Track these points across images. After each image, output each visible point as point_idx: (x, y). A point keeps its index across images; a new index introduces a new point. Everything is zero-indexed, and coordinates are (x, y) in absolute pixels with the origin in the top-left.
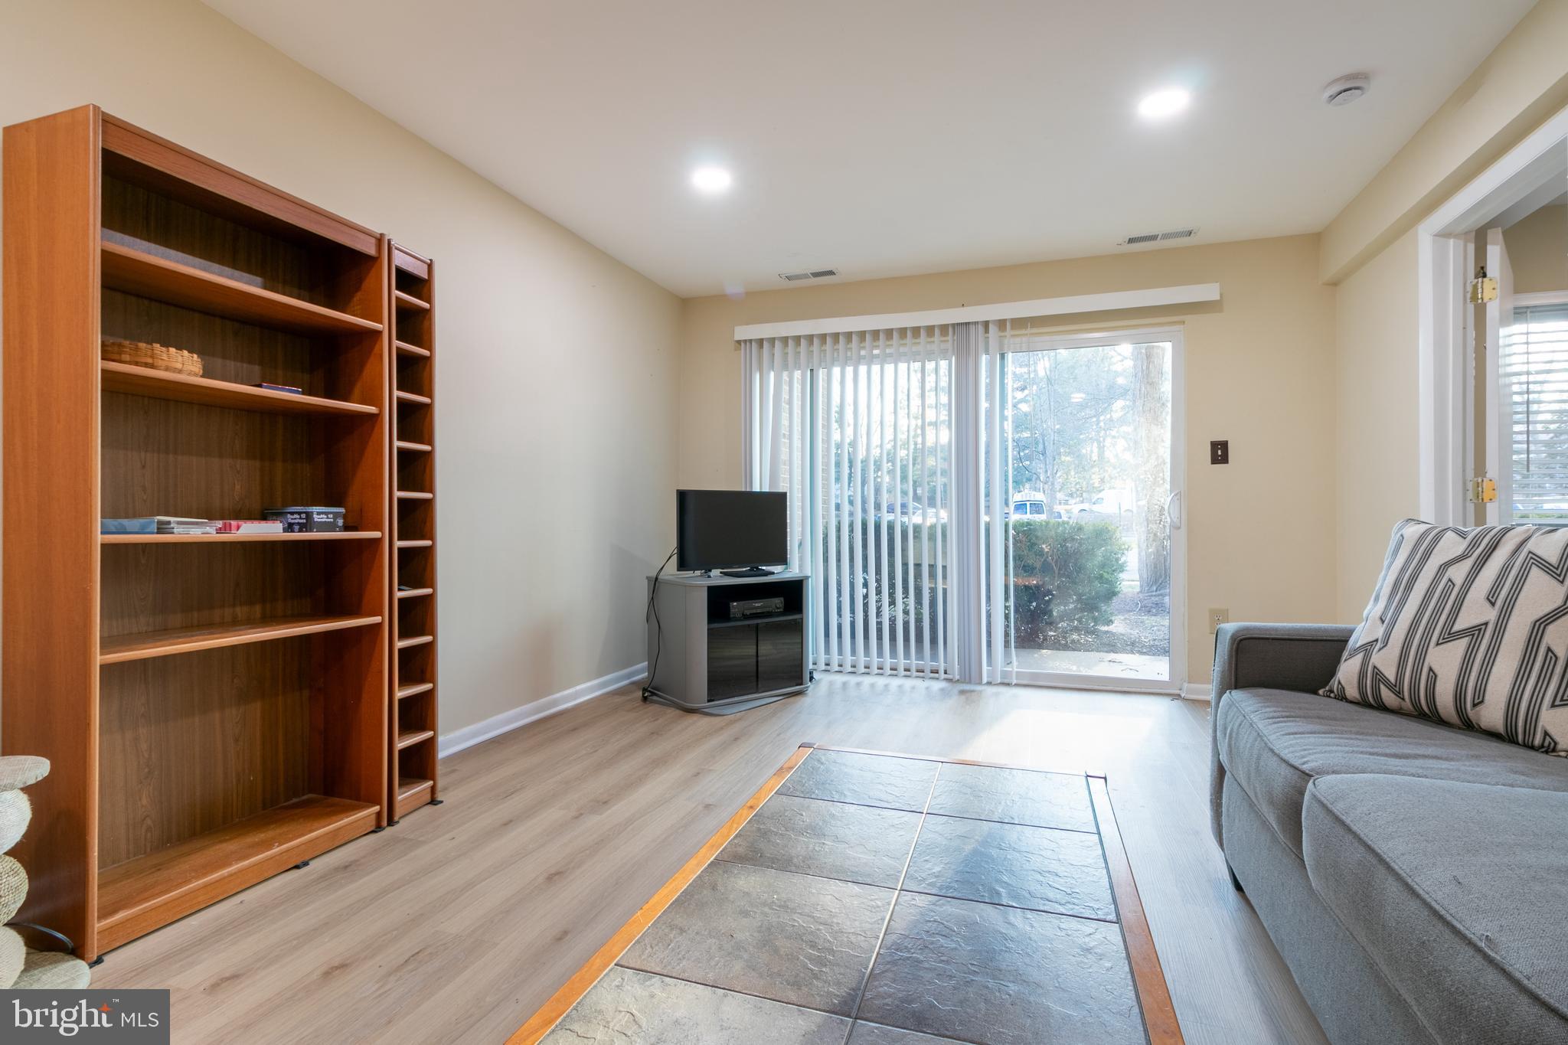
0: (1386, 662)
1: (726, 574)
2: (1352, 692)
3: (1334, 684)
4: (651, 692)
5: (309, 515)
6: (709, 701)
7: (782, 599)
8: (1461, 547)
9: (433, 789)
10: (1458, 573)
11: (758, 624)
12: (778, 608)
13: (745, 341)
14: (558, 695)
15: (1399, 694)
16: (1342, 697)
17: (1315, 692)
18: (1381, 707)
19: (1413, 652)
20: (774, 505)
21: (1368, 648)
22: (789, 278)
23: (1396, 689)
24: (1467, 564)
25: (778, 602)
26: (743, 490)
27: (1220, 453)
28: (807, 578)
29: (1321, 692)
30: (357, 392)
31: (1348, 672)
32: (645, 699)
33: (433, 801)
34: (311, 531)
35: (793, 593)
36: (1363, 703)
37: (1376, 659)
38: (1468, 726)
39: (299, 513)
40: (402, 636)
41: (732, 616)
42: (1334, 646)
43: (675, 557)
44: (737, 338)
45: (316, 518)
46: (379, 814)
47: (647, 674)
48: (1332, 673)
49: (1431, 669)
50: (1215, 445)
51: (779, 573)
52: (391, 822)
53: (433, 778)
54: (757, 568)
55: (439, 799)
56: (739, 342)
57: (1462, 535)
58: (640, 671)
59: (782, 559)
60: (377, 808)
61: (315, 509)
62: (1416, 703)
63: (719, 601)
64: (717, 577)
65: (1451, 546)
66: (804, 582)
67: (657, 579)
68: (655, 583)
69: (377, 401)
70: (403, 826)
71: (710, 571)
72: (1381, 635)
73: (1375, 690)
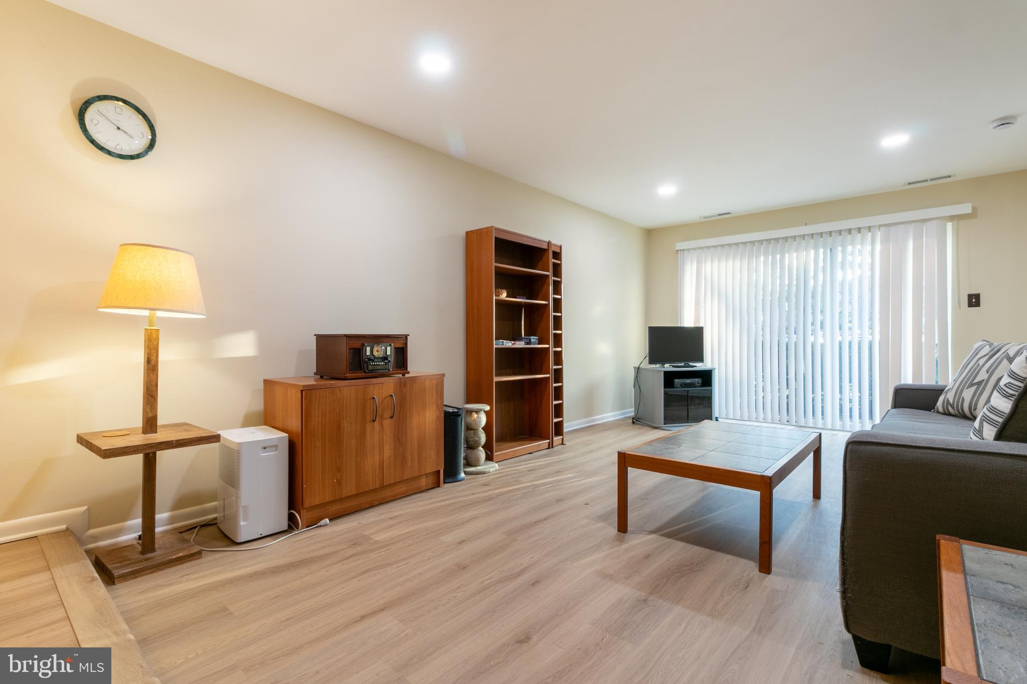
0: (950, 396)
1: (673, 366)
2: (941, 409)
3: (936, 407)
4: (636, 421)
5: (530, 339)
6: (664, 424)
7: (701, 379)
8: (988, 351)
9: (563, 439)
10: (982, 362)
11: (688, 391)
12: (699, 383)
13: (681, 250)
14: (596, 417)
15: (953, 408)
16: (938, 412)
17: (930, 411)
18: (950, 415)
19: (959, 392)
20: (696, 334)
21: (948, 392)
22: (705, 218)
24: (987, 358)
25: (697, 381)
26: (679, 326)
27: (974, 300)
28: (714, 369)
29: (932, 411)
30: (540, 296)
31: (941, 402)
32: (633, 422)
33: (562, 444)
34: (530, 344)
35: (706, 377)
36: (944, 414)
37: (948, 396)
39: (527, 339)
40: (555, 383)
41: (675, 386)
43: (648, 357)
44: (677, 249)
45: (532, 340)
46: (549, 443)
47: (634, 414)
48: (937, 403)
49: (963, 398)
50: (971, 296)
51: (699, 366)
52: (552, 447)
53: (563, 436)
54: (688, 364)
55: (564, 443)
56: (678, 251)
58: (631, 412)
59: (701, 359)
60: (549, 441)
61: (532, 337)
62: (958, 411)
63: (669, 379)
64: (668, 367)
66: (713, 372)
67: (639, 368)
68: (638, 370)
69: (548, 300)
70: (555, 449)
71: (664, 364)
72: (951, 387)
73: (947, 407)
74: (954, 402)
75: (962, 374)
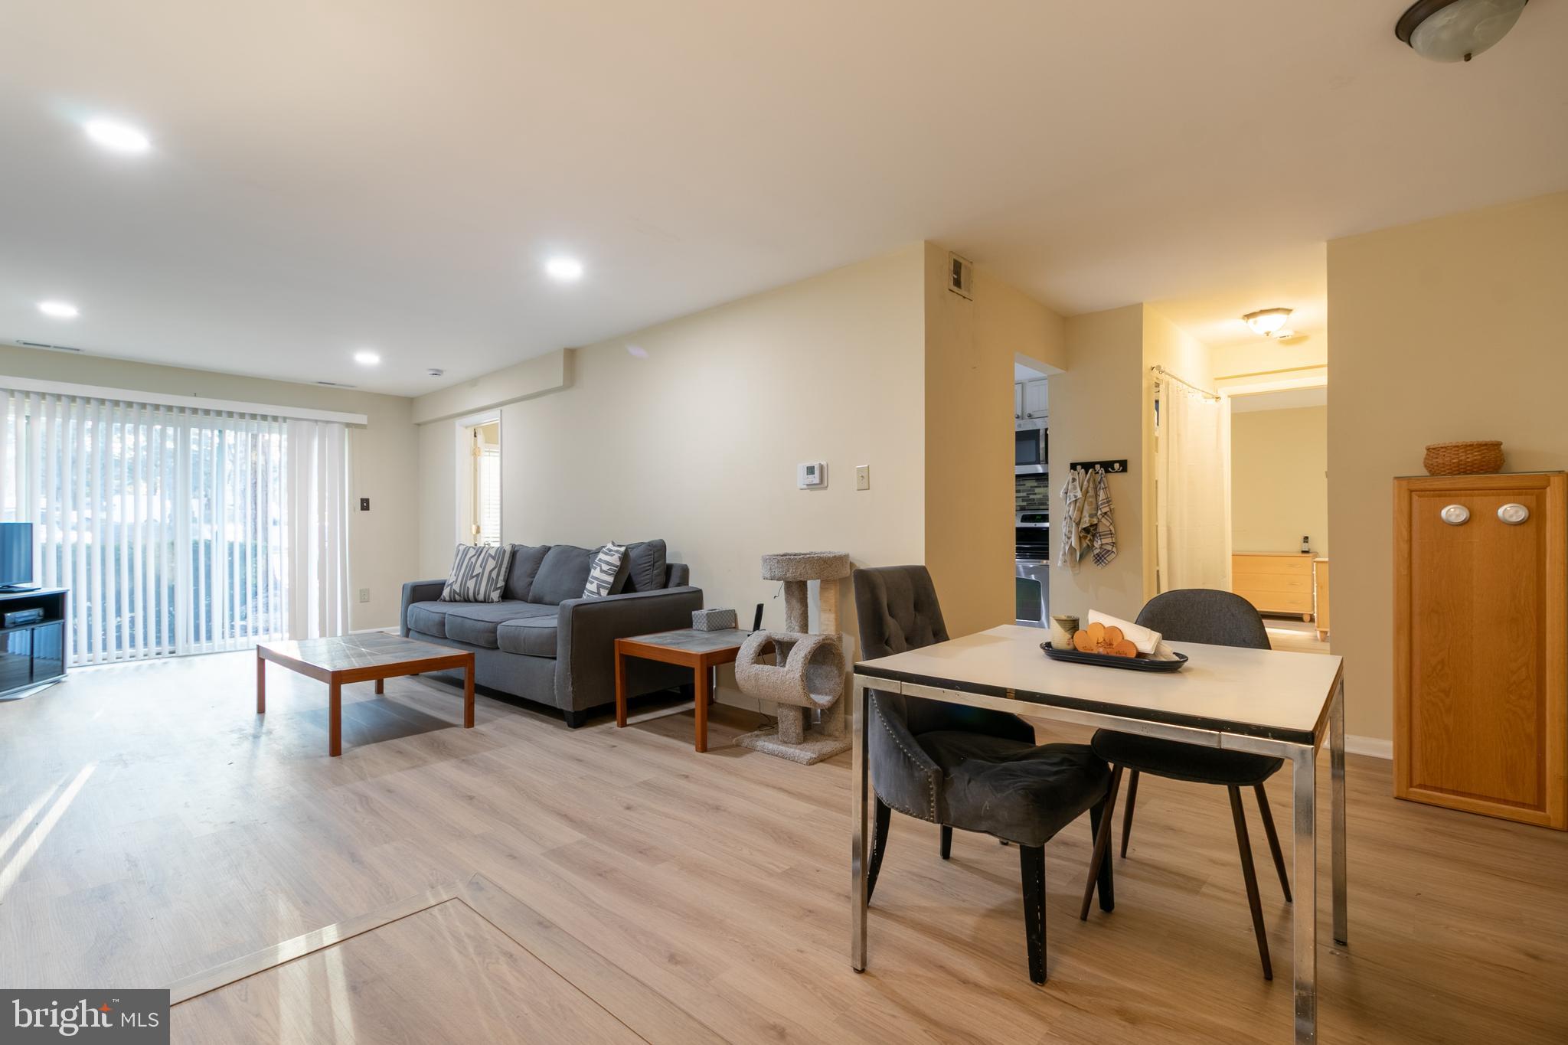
0: (456, 587)
2: (447, 598)
3: (442, 597)
8: (474, 553)
10: (473, 560)
15: (460, 596)
18: (456, 601)
19: (463, 584)
21: (451, 584)
23: (459, 595)
24: (476, 557)
27: (365, 505)
29: (437, 600)
31: (446, 593)
36: (451, 601)
37: (454, 587)
38: (476, 601)
41: (6, 624)
42: (441, 586)
48: (441, 593)
49: (468, 586)
50: (363, 500)
57: (474, 548)
62: (464, 598)
65: (472, 552)
66: (67, 595)
72: (454, 580)
73: (454, 596)
74: (460, 590)
75: (460, 569)
